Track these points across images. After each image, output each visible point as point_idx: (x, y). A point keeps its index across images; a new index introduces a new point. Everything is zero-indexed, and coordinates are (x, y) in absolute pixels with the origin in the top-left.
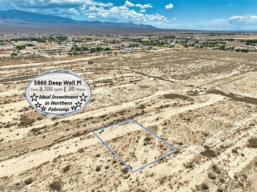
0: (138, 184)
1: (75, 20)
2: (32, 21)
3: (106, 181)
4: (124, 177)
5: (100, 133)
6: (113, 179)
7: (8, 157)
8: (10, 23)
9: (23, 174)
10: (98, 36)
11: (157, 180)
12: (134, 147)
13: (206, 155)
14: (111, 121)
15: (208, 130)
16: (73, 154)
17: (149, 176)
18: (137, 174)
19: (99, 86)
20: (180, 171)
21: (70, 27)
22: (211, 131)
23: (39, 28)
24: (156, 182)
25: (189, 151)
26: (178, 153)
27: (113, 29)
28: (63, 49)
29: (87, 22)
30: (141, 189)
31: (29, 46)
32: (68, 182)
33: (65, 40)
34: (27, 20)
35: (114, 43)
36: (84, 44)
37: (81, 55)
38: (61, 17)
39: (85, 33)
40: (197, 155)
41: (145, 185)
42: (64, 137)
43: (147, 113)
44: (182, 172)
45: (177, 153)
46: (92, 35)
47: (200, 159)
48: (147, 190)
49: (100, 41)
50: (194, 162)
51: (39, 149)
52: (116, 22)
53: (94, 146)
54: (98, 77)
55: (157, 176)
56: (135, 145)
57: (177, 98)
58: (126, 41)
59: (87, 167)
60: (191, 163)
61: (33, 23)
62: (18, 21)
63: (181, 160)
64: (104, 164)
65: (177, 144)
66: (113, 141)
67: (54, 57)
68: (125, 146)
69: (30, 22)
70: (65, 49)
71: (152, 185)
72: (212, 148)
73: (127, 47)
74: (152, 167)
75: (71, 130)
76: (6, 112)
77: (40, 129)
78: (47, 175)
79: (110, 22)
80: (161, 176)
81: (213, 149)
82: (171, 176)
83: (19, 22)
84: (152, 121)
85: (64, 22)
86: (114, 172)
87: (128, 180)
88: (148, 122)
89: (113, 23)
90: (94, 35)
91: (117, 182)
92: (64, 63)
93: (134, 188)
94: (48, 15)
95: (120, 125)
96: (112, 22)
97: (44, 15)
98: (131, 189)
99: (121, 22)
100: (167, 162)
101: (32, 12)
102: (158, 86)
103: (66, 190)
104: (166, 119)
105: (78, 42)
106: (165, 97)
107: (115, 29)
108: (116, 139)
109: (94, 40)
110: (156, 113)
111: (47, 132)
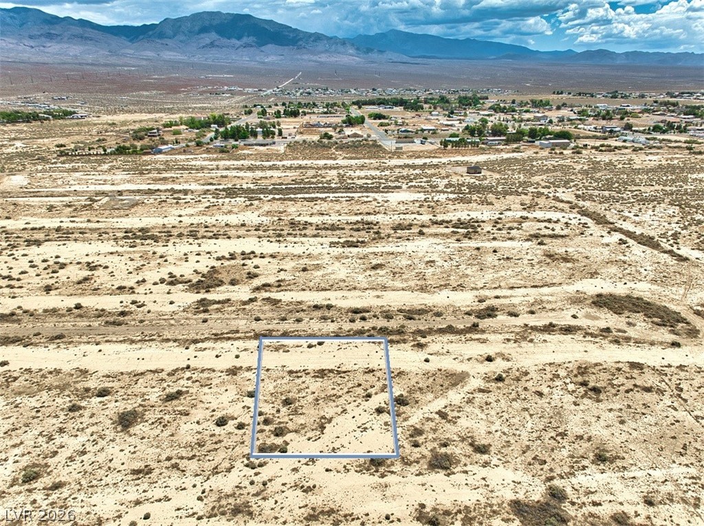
0: (257, 492)
1: (535, 50)
2: (424, 57)
3: (209, 451)
4: (251, 462)
5: (310, 346)
6: (226, 455)
7: (122, 339)
8: (375, 62)
9: (109, 376)
10: (580, 94)
11: (307, 505)
12: (347, 407)
13: (524, 517)
14: (363, 327)
15: (631, 447)
16: (214, 371)
17: (302, 487)
18: (282, 469)
19: (431, 235)
20: (387, 518)
21: (514, 69)
22: (639, 454)
23: (434, 73)
24: (300, 508)
25: (484, 479)
26: (439, 470)
27: (646, 75)
28: (444, 130)
29: (569, 55)
30: (251, 506)
31: (375, 119)
32: (150, 422)
33: (475, 105)
34: (413, 55)
35: (607, 117)
36: (513, 117)
37: (474, 147)
38: (499, 43)
39: (547, 85)
40: (494, 501)
41: (271, 503)
42: (237, 332)
43: (483, 332)
44: (392, 522)
45: (438, 468)
46: (562, 93)
47: (491, 516)
48: (260, 514)
49: (572, 110)
50: (460, 516)
51: (175, 341)
52: (665, 51)
53: (268, 370)
54: (455, 210)
55: (317, 496)
56: (352, 403)
57: (639, 312)
58: (659, 113)
59: (207, 409)
60: (447, 513)
61: (425, 61)
62: (393, 58)
63: (429, 491)
64: (244, 418)
65: (471, 445)
66: (317, 374)
67: (401, 148)
68: (330, 396)
69: (419, 61)
70: (448, 130)
71: (285, 511)
72: (573, 504)
73: (643, 132)
74: (334, 471)
75: (265, 321)
76: (197, 255)
77: (214, 304)
78: (137, 394)
79: (645, 51)
80: (326, 503)
81: (571, 511)
82: (351, 515)
83: (396, 60)
84: (469, 359)
85: (504, 57)
86: (243, 443)
87: (252, 472)
88: (455, 357)
89: (654, 53)
90: (570, 93)
91: (226, 464)
92: (411, 164)
93: (243, 495)
94: (468, 40)
95: (373, 343)
96: (651, 51)
97: (456, 40)
98: (235, 493)
99: (685, 51)
100: (383, 476)
101: (430, 34)
102: (609, 265)
103: (135, 434)
104: (519, 366)
105: (503, 112)
106: (593, 303)
107: (654, 75)
108: (326, 372)
109: (555, 108)
110: (508, 340)
111: (219, 313)
